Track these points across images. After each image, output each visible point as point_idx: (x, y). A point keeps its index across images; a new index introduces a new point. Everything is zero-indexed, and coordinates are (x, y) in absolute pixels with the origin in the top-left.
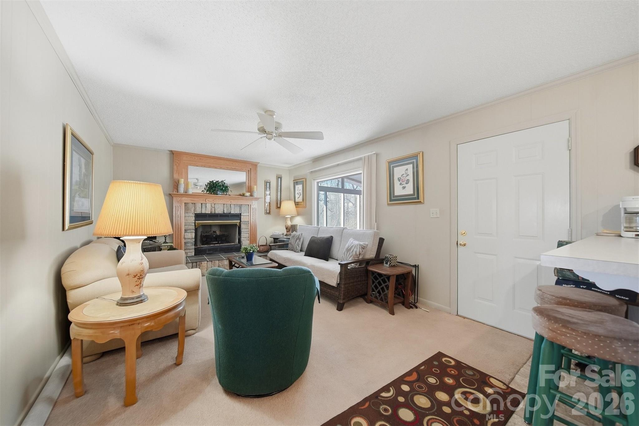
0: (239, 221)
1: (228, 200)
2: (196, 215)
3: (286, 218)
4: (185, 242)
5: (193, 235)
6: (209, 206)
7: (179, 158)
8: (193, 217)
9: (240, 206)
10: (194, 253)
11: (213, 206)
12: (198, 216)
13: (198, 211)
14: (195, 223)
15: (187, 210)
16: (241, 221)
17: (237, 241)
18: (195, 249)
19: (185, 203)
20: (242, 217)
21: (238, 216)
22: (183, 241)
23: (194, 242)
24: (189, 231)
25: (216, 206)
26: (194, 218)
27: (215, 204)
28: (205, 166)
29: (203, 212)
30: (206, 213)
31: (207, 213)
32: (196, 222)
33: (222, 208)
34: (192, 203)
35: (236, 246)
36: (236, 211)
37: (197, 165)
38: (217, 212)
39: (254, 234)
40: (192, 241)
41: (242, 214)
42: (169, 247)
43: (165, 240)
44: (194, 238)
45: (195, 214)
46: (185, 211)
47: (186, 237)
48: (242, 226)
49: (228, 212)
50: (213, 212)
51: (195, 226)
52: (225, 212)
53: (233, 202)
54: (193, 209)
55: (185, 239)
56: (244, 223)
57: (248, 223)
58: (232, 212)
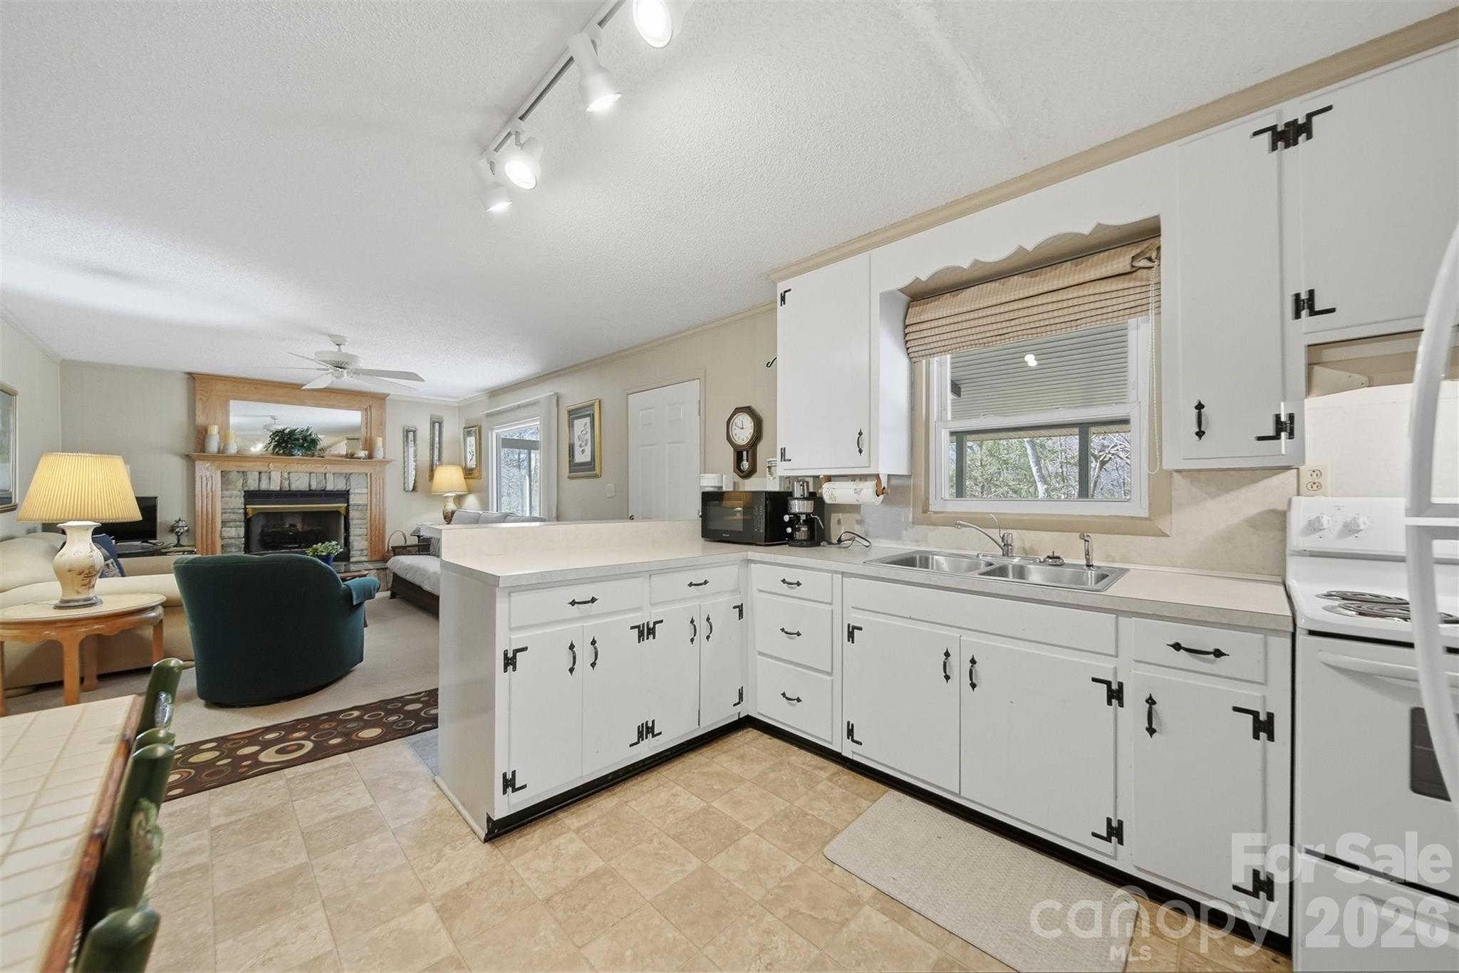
0: (346, 505)
1: (321, 465)
2: (248, 494)
3: (446, 497)
4: (222, 545)
5: (242, 532)
6: (276, 477)
8: (240, 497)
9: (348, 477)
11: (287, 478)
12: (251, 496)
13: (253, 485)
14: (245, 509)
15: (228, 485)
16: (348, 505)
19: (222, 471)
20: (352, 497)
21: (344, 495)
22: (219, 543)
23: (242, 546)
24: (231, 524)
25: (293, 477)
26: (243, 499)
27: (289, 473)
29: (264, 486)
30: (269, 490)
31: (271, 489)
32: (247, 506)
33: (306, 481)
34: (238, 472)
36: (341, 486)
38: (294, 488)
39: (378, 527)
40: (238, 544)
41: (351, 491)
42: (185, 552)
43: (178, 541)
44: (244, 538)
45: (245, 491)
46: (222, 487)
47: (225, 534)
48: (353, 514)
49: (320, 487)
50: (286, 487)
51: (246, 514)
52: (314, 487)
53: (331, 469)
54: (240, 483)
55: (223, 538)
56: (356, 507)
57: (365, 508)
58: (330, 487)
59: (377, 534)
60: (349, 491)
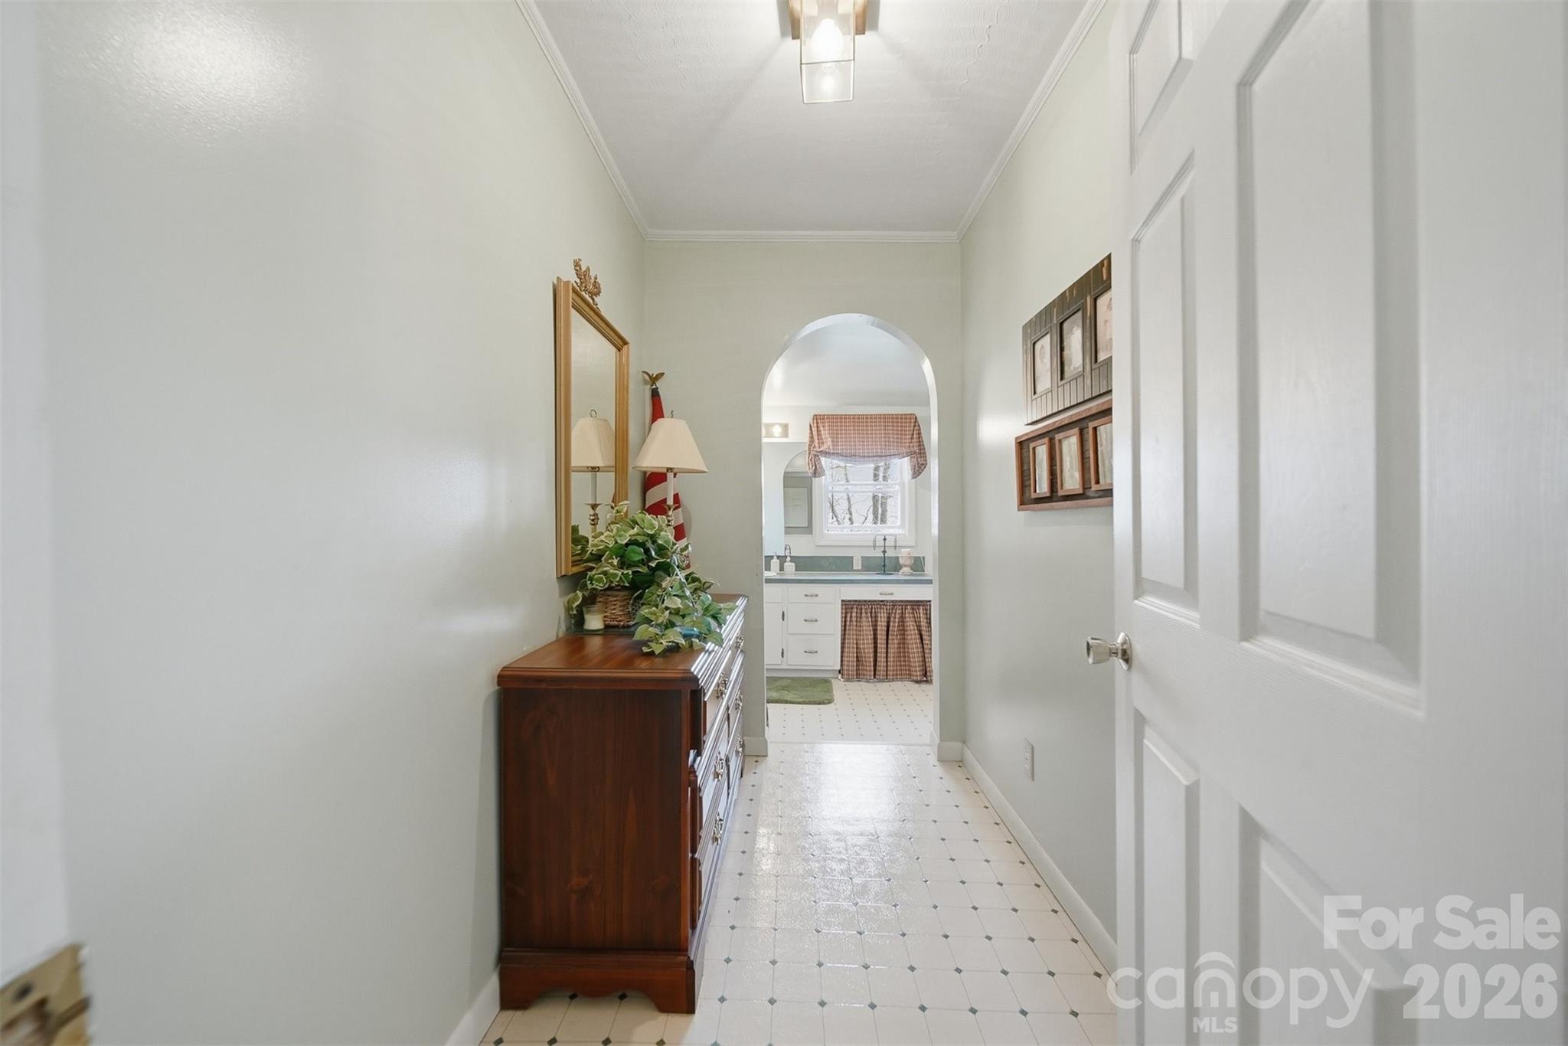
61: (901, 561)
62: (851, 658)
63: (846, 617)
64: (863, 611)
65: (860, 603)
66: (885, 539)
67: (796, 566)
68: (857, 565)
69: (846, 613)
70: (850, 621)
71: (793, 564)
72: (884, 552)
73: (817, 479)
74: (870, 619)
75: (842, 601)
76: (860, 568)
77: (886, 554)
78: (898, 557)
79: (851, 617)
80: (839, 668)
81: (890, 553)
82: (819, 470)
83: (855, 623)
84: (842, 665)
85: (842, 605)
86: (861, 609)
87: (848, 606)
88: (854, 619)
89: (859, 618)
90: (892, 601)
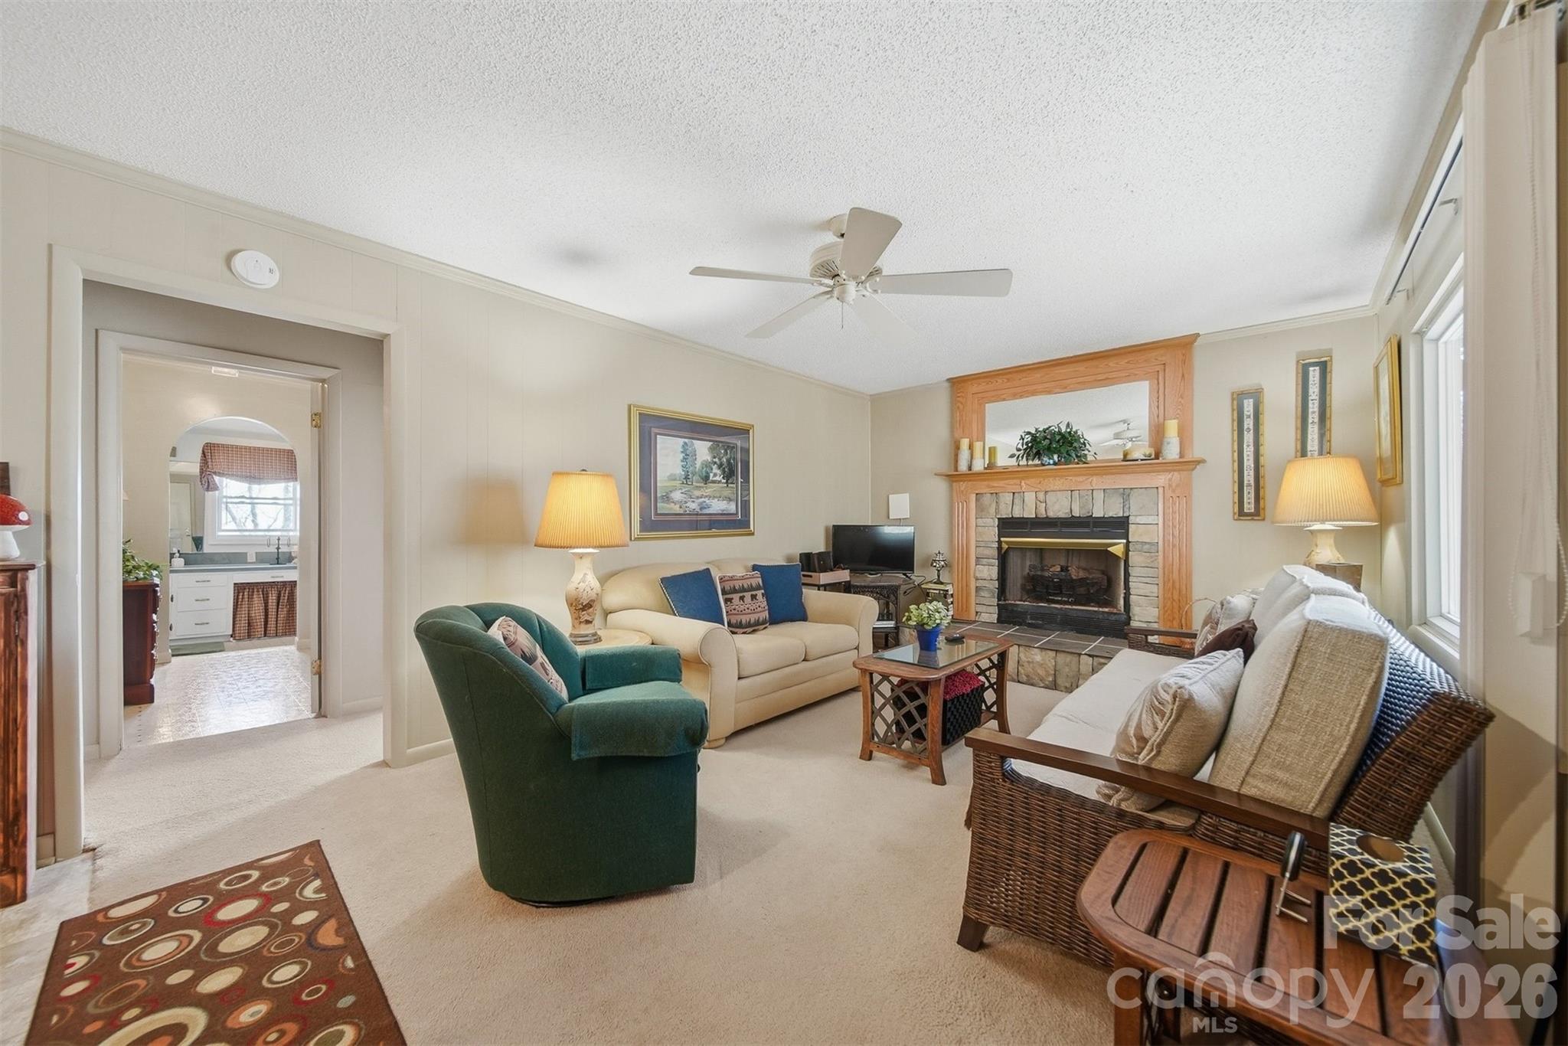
0: (1125, 541)
1: (1084, 478)
2: (1003, 522)
3: (1312, 532)
4: (977, 587)
5: (994, 572)
6: (1030, 497)
7: (963, 392)
8: (994, 526)
9: (1125, 494)
10: (996, 616)
11: (1041, 496)
12: (1008, 525)
13: (1005, 513)
14: (1000, 542)
15: (981, 509)
16: (1128, 542)
17: (1122, 602)
18: (998, 605)
19: (977, 494)
20: (1132, 528)
21: (1119, 526)
22: (973, 585)
23: (997, 590)
24: (985, 561)
25: (1051, 498)
26: (997, 528)
27: (1046, 492)
28: (1021, 396)
29: (1017, 514)
30: (1023, 518)
31: (1025, 516)
32: (1002, 539)
33: (1067, 504)
34: (992, 493)
35: (1113, 618)
36: (1115, 510)
37: (1003, 397)
38: (1051, 514)
39: (1177, 587)
40: (991, 587)
41: (1132, 520)
42: (942, 592)
43: (939, 576)
44: (998, 580)
45: (999, 519)
46: (976, 514)
47: (978, 575)
48: (1134, 558)
49: (1084, 513)
50: (1042, 514)
51: (1000, 548)
52: (1076, 513)
53: (1097, 482)
54: (992, 510)
55: (977, 579)
56: (1139, 547)
57: (1154, 549)
58: (1098, 513)
59: (1176, 597)
60: (1128, 517)
61: (293, 555)
62: (243, 623)
63: (238, 596)
64: (255, 590)
65: (251, 587)
66: (279, 539)
67: (185, 562)
68: (251, 558)
69: (239, 593)
70: (243, 598)
71: (182, 559)
72: (278, 548)
73: (210, 493)
74: (262, 596)
75: (235, 584)
76: (254, 560)
77: (280, 550)
78: (290, 553)
79: (243, 595)
80: (231, 633)
81: (283, 549)
82: (211, 486)
83: (247, 600)
84: (233, 631)
85: (234, 587)
86: (253, 589)
87: (239, 588)
88: (246, 596)
89: (250, 597)
90: (282, 582)
